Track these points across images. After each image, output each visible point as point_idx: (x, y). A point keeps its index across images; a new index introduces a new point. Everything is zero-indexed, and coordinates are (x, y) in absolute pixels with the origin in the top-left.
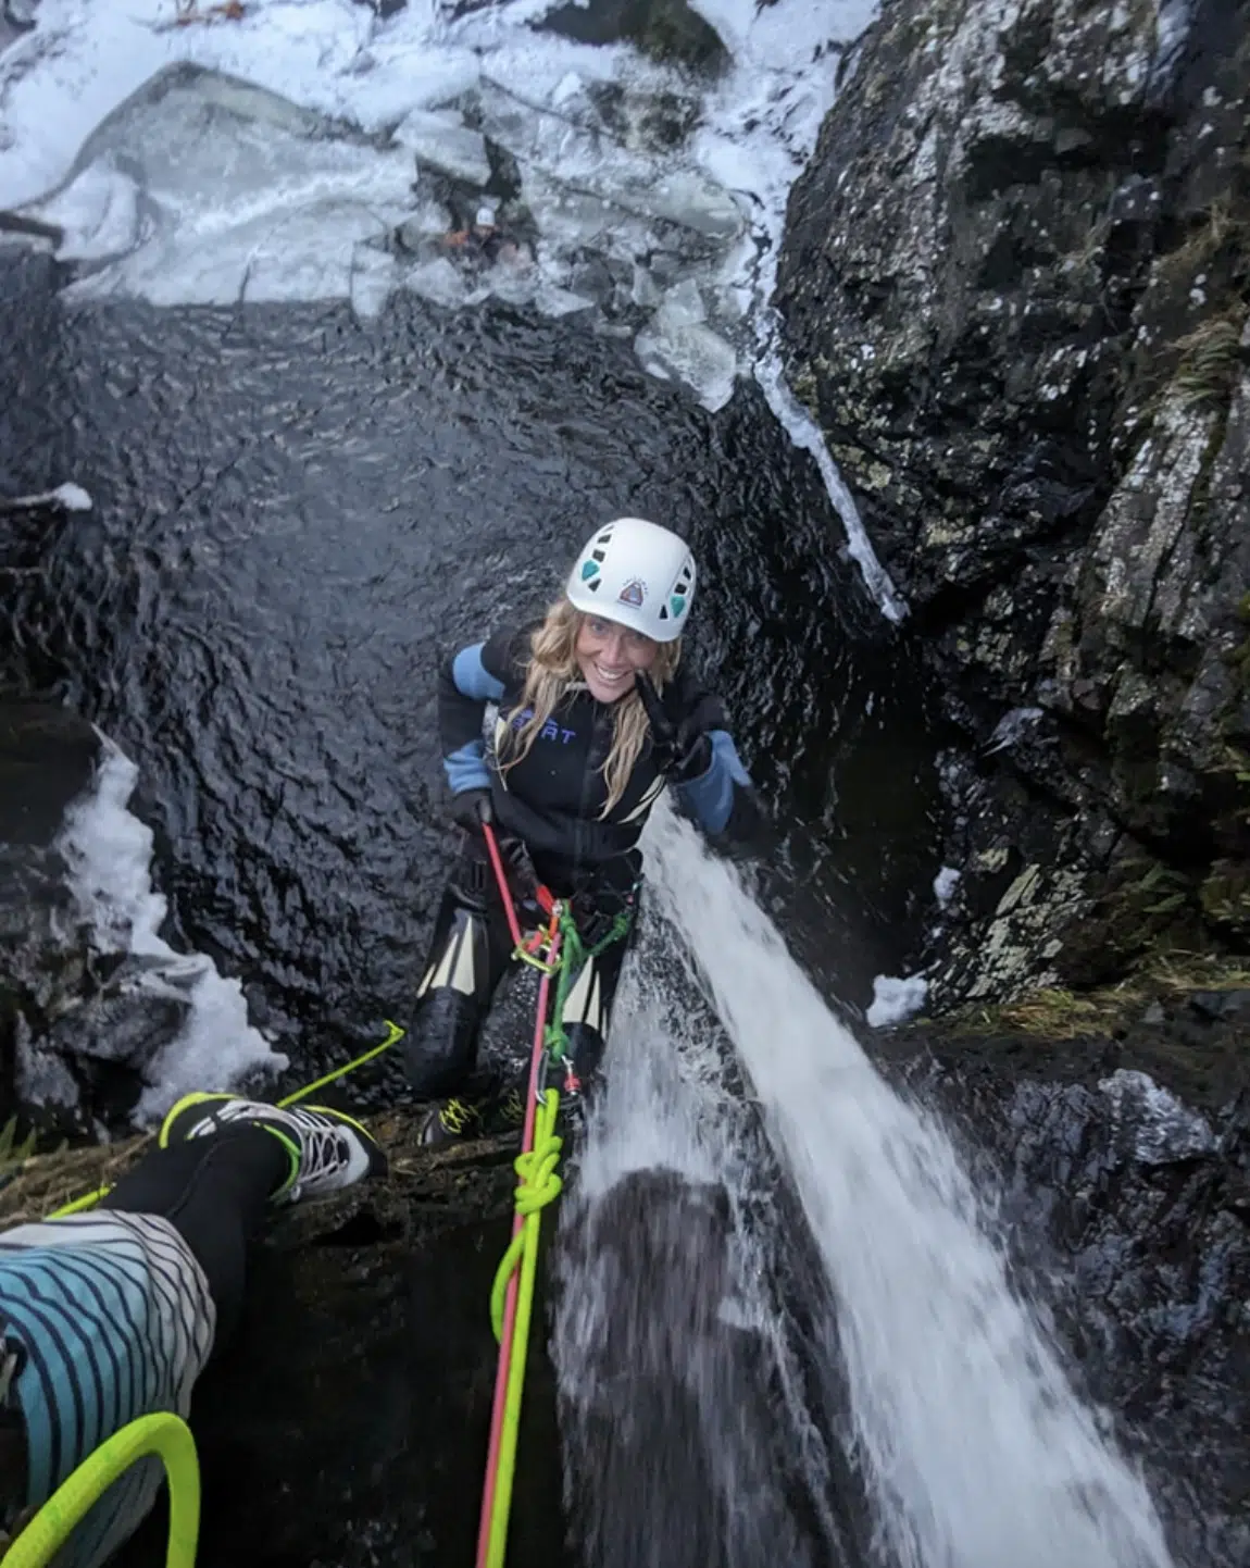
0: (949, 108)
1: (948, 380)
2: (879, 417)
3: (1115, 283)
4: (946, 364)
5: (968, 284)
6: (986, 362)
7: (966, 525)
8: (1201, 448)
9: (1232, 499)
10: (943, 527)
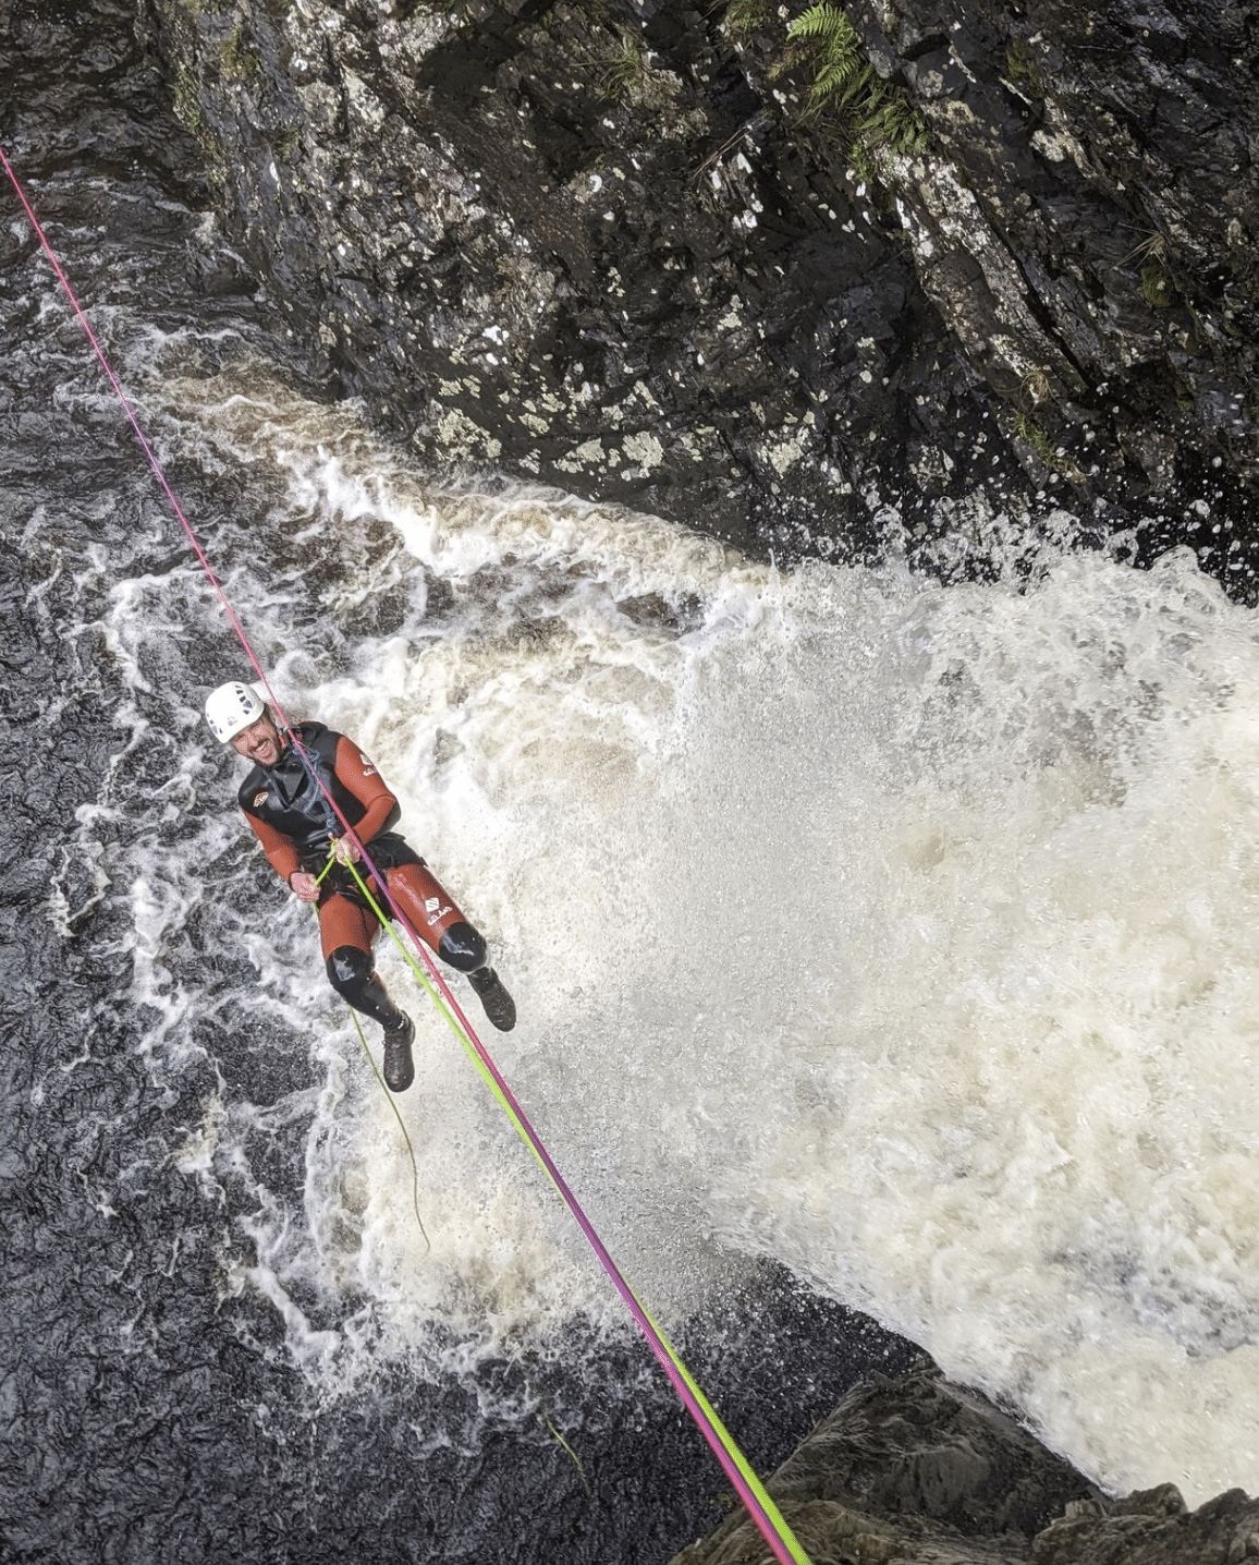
0: (350, 47)
1: (621, 292)
2: (578, 389)
3: (701, 72)
4: (602, 277)
5: (545, 189)
6: (644, 240)
7: (801, 416)
8: (953, 175)
9: (1030, 209)
10: (775, 442)
